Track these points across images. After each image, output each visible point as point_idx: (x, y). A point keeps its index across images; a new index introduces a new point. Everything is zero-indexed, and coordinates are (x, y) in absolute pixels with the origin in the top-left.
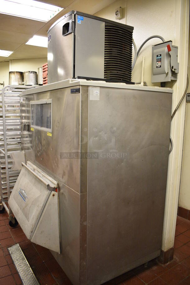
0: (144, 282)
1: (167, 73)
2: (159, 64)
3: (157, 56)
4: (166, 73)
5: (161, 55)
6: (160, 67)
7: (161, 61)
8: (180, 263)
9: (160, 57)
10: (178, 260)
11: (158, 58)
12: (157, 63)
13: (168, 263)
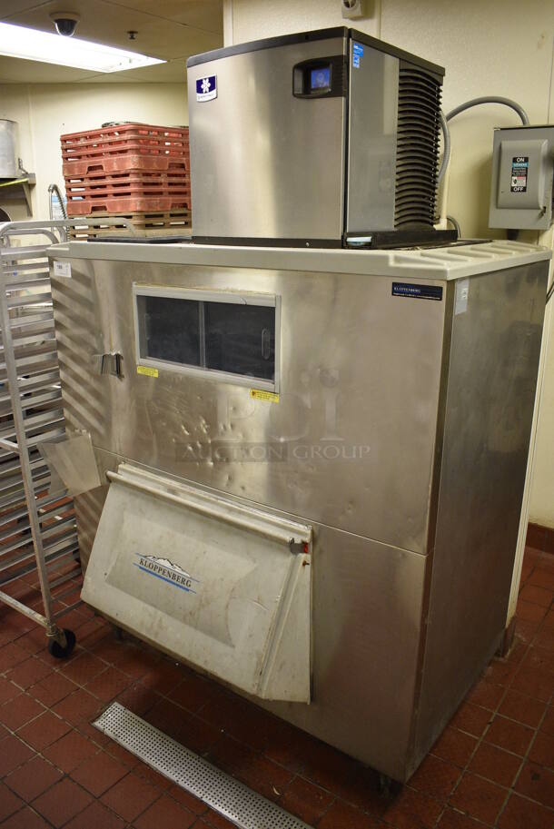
0: (489, 710)
1: (541, 207)
2: (521, 182)
3: (515, 160)
4: (539, 209)
5: (526, 160)
6: (524, 190)
7: (526, 176)
8: (531, 645)
9: (525, 165)
10: (524, 639)
11: (516, 165)
12: (514, 178)
13: (508, 654)
